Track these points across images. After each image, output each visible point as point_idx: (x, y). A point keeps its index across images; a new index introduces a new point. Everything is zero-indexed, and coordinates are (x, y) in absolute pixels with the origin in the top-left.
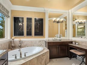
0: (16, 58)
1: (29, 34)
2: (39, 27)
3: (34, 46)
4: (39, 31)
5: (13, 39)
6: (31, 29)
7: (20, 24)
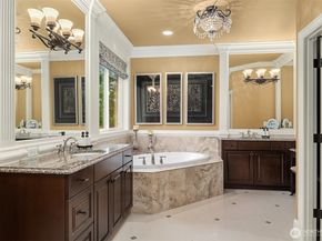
0: (144, 163)
1: (173, 117)
2: (199, 98)
3: (185, 151)
4: (199, 110)
5: (136, 131)
6: (178, 106)
7: (149, 89)
